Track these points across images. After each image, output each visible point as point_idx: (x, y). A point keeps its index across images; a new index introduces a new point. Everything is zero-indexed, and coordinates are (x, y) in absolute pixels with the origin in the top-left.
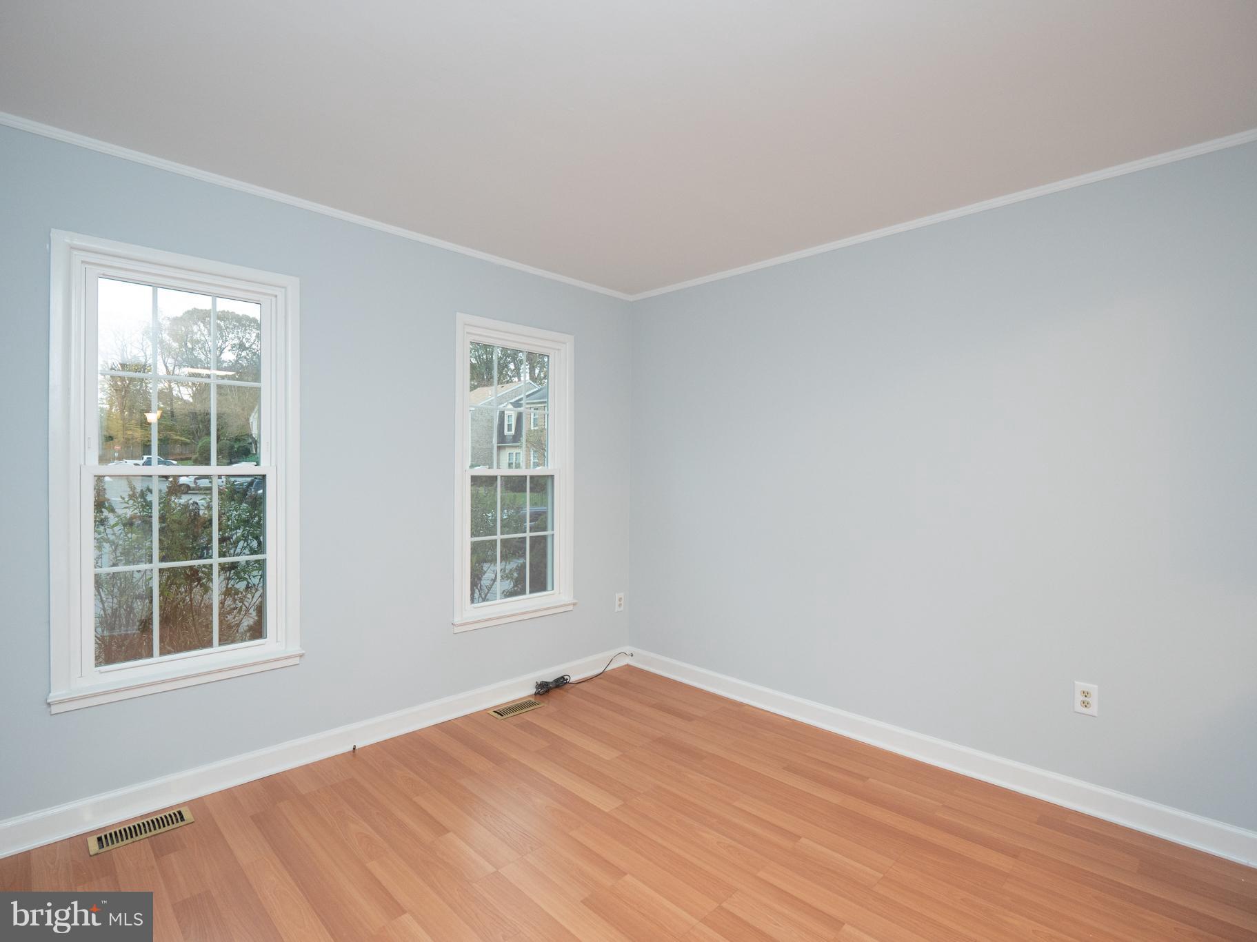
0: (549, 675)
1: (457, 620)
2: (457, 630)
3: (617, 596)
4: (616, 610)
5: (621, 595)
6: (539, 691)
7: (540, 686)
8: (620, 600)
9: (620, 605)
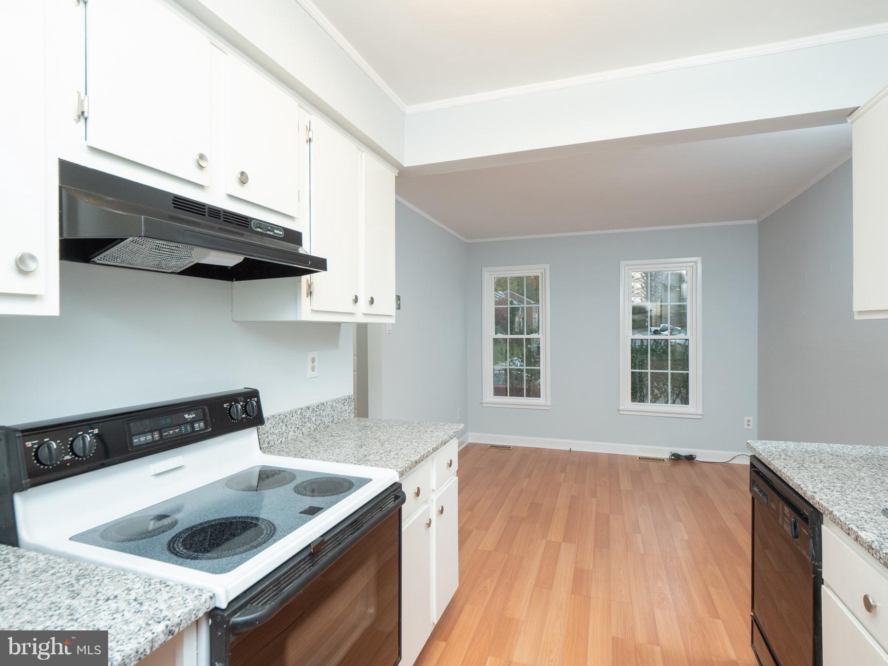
1: (621, 407)
2: (621, 412)
3: (746, 418)
5: (751, 418)
6: (673, 458)
7: (673, 455)
8: (748, 421)
9: (748, 425)
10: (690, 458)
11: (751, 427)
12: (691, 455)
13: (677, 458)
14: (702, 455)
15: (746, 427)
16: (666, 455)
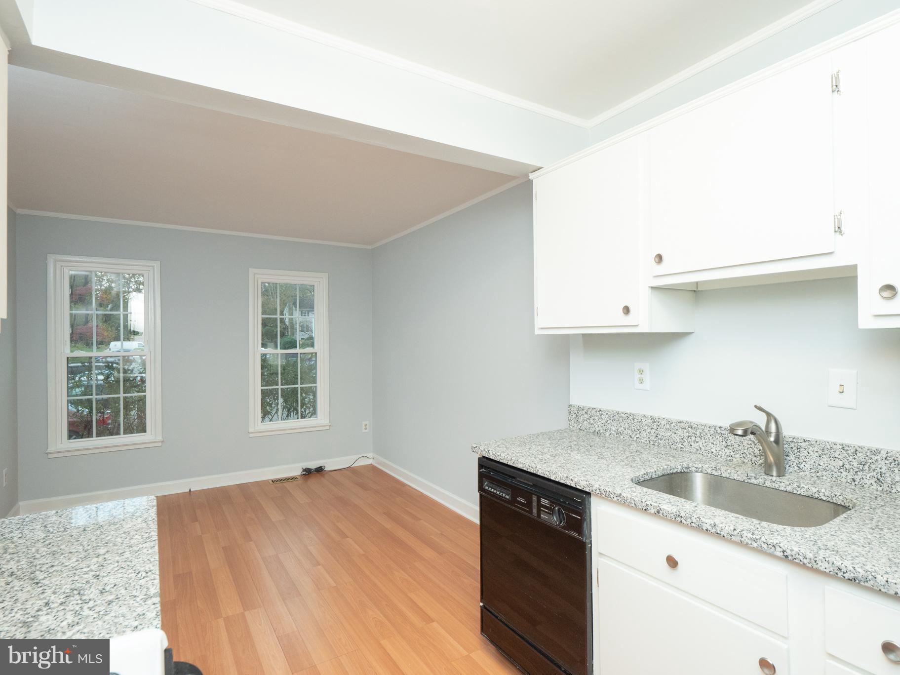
0: (313, 465)
1: (251, 430)
2: (251, 435)
3: (364, 423)
4: (363, 431)
5: (367, 423)
6: (304, 473)
7: (305, 470)
8: (366, 425)
9: (366, 429)
10: (320, 470)
11: (367, 431)
12: (321, 467)
13: (308, 472)
14: (330, 465)
15: (364, 431)
16: (297, 472)
